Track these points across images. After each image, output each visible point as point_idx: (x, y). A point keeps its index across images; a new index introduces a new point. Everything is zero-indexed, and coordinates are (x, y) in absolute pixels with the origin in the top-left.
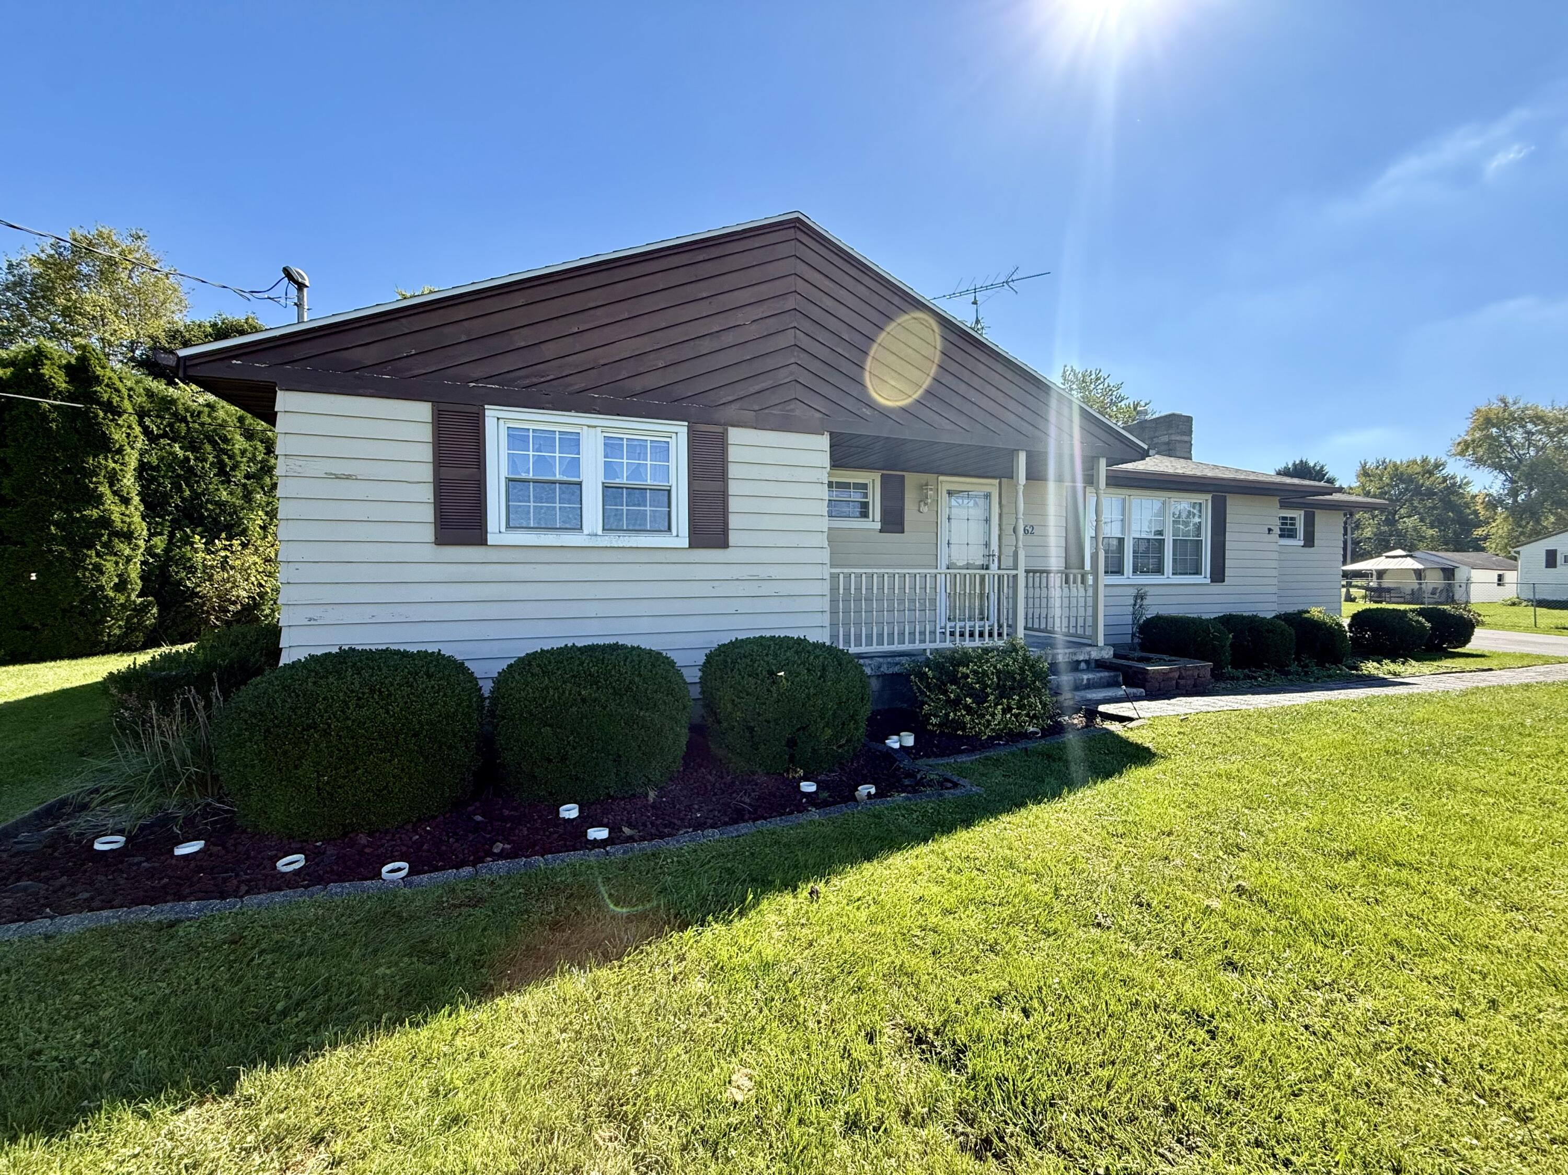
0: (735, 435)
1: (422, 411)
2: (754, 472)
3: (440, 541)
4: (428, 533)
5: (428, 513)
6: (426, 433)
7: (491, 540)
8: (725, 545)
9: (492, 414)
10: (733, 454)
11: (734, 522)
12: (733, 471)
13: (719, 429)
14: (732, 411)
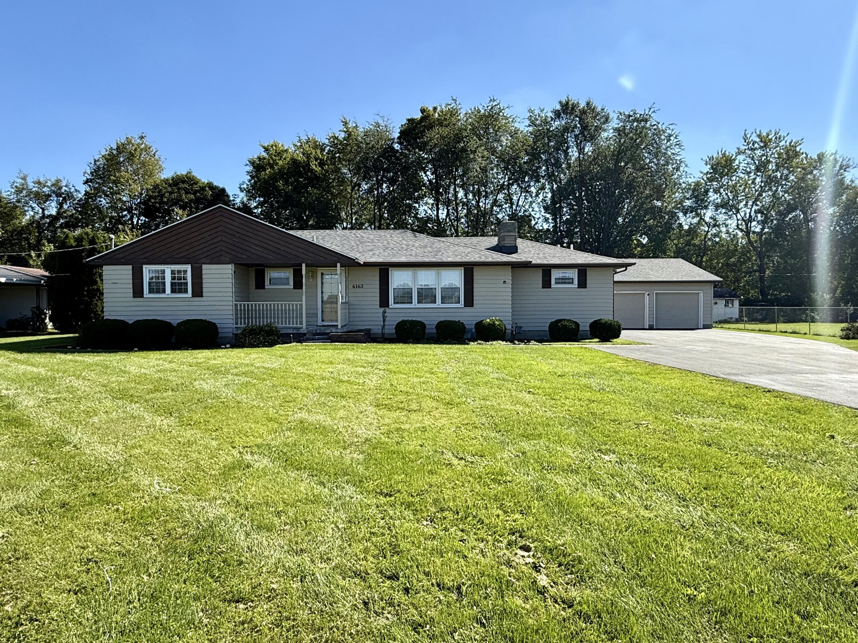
0: (204, 267)
1: (130, 267)
2: (210, 276)
3: (134, 297)
4: (131, 295)
5: (131, 291)
6: (131, 272)
7: (145, 296)
8: (202, 296)
9: (144, 267)
10: (204, 272)
11: (204, 290)
12: (204, 276)
13: (199, 265)
14: (203, 260)
